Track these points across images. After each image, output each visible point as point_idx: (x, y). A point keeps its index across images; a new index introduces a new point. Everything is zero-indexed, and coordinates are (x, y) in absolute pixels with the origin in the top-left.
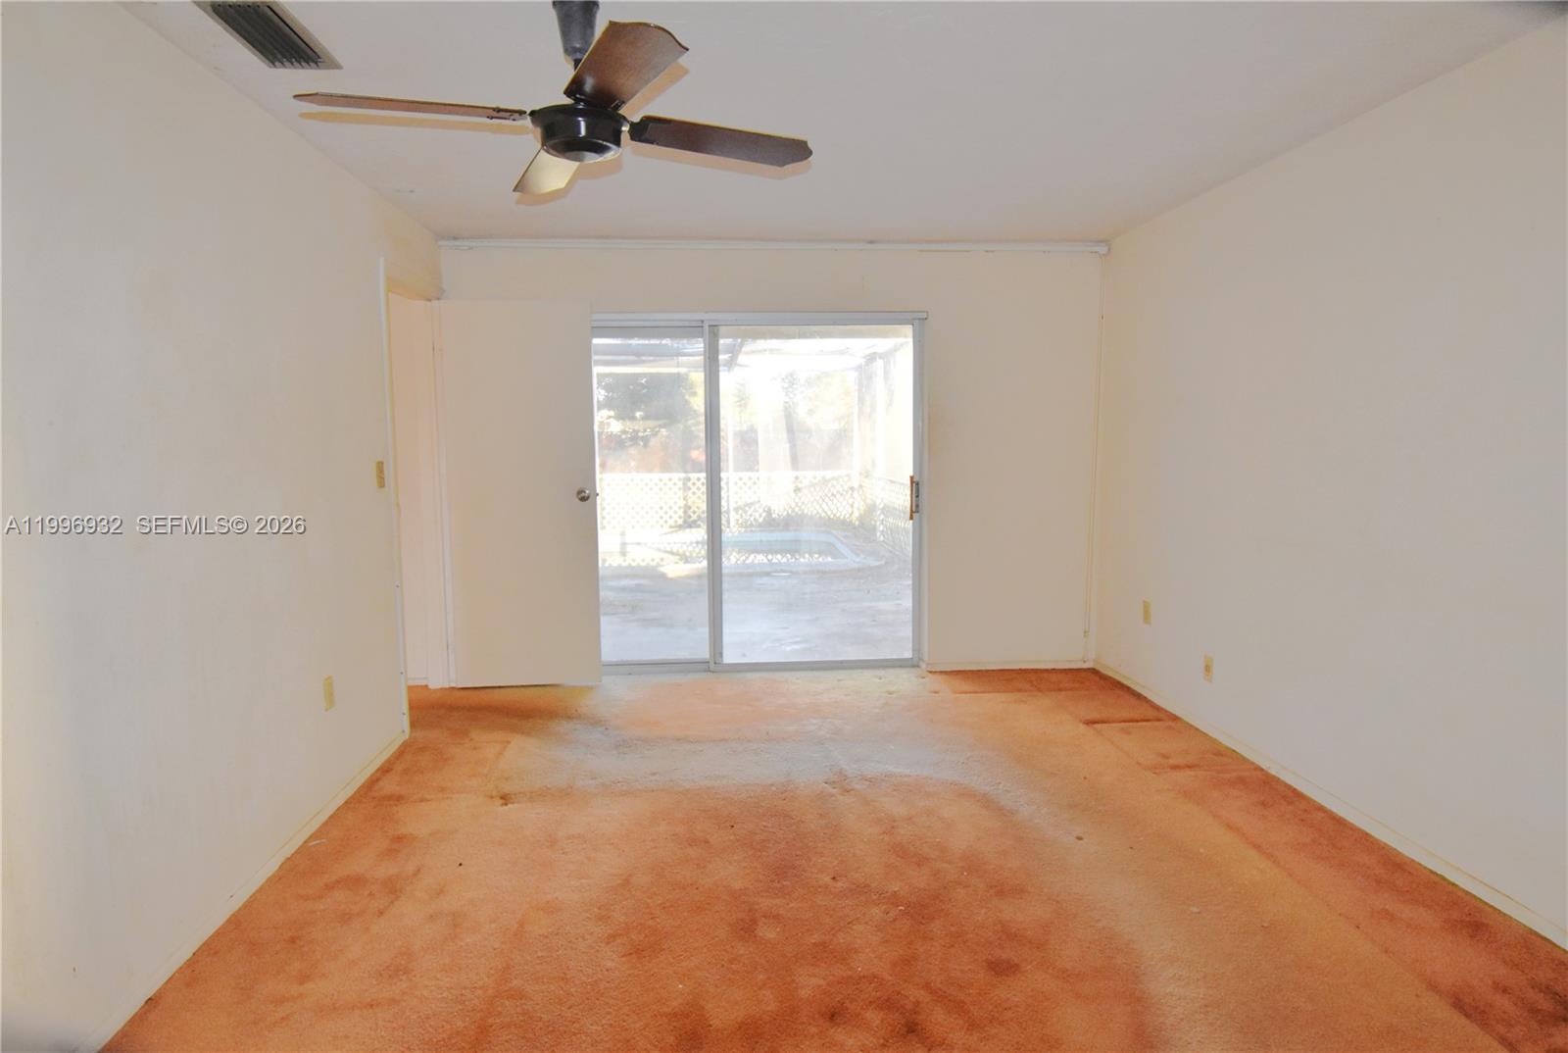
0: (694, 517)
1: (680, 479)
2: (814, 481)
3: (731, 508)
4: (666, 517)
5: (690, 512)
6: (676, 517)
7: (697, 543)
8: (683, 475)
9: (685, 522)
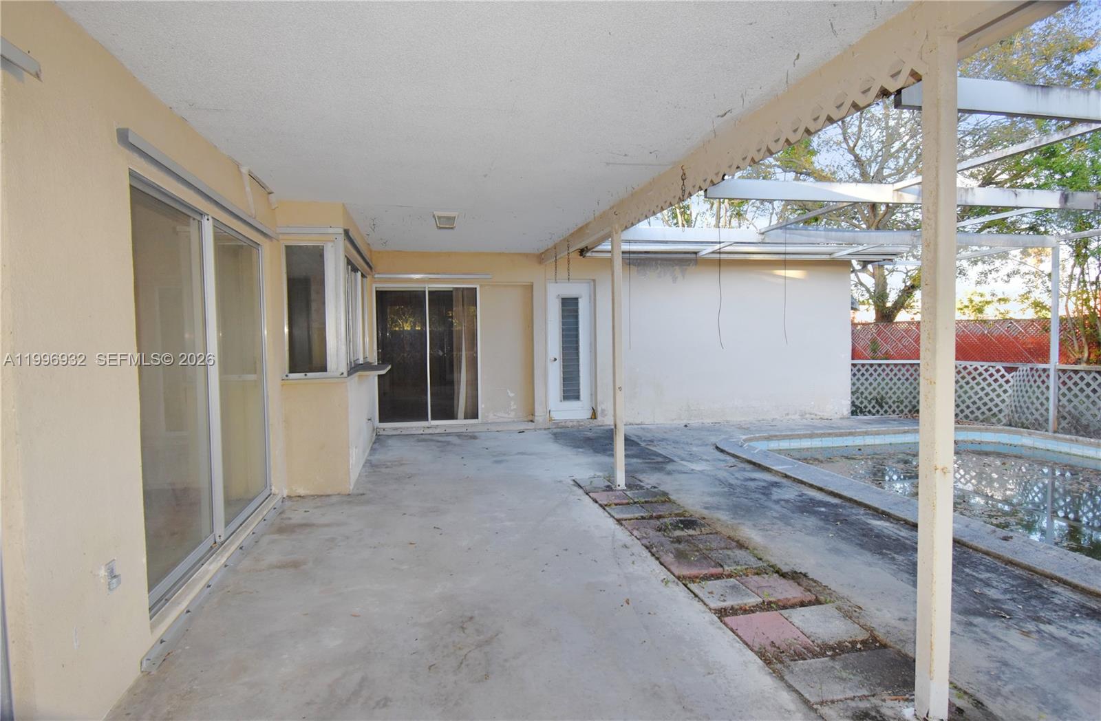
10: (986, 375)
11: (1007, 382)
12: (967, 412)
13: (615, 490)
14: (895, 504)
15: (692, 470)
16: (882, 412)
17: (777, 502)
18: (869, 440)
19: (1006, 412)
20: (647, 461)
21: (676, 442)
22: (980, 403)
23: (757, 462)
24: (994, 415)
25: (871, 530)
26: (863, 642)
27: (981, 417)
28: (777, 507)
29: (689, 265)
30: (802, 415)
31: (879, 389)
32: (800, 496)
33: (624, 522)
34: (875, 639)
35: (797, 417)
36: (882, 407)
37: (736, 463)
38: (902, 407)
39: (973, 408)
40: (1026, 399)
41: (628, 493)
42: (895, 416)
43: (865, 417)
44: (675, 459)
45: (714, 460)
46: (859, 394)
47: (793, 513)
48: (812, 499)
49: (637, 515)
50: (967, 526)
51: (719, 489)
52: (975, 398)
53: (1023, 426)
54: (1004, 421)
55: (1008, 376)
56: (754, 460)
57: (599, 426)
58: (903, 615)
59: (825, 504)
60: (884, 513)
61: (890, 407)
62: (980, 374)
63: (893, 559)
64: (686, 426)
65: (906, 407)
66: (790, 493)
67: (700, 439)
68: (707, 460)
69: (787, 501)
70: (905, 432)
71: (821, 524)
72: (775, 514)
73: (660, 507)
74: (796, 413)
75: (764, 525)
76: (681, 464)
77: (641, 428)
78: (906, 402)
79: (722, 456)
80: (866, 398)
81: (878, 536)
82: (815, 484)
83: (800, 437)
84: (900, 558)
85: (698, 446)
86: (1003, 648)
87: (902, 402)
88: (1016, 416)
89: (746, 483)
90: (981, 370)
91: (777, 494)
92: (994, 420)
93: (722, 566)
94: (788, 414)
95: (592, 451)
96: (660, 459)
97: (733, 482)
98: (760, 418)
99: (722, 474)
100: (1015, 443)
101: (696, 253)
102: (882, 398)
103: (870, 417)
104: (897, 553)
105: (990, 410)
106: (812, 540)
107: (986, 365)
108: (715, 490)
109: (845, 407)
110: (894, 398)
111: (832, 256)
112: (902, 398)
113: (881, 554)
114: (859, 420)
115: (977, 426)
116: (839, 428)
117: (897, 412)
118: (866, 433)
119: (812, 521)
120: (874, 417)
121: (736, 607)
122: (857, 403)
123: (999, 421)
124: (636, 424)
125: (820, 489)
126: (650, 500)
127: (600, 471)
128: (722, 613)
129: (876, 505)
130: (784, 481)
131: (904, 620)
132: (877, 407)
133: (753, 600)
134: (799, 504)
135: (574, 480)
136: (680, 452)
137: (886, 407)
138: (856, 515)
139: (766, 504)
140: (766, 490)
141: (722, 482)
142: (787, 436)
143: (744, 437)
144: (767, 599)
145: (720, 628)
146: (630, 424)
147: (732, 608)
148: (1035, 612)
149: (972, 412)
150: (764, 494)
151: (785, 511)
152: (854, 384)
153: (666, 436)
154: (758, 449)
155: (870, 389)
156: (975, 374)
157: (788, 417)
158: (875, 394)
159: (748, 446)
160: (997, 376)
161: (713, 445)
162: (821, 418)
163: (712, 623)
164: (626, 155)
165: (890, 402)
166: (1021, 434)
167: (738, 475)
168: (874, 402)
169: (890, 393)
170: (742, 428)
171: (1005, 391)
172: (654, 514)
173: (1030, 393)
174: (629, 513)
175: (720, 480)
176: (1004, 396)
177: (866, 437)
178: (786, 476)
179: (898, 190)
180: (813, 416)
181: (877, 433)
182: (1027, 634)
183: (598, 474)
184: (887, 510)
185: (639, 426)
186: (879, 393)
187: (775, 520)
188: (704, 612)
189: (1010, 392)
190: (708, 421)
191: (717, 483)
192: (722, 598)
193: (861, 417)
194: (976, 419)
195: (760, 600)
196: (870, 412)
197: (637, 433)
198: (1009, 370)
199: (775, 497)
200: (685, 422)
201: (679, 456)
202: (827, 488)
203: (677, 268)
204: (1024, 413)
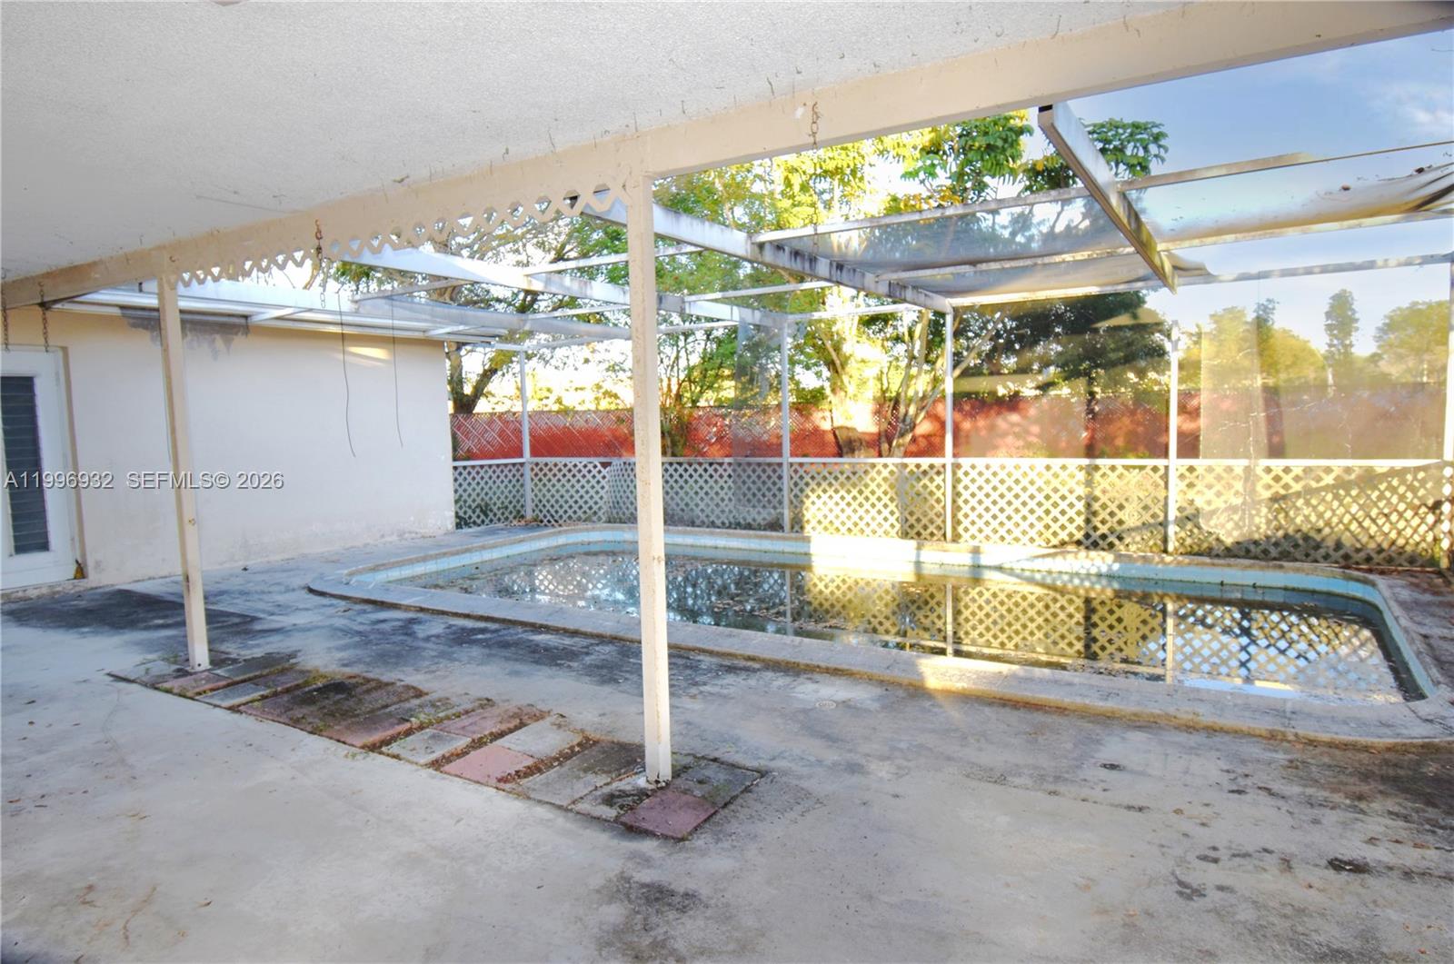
0: (1103, 529)
1: (1081, 468)
2: (1347, 477)
3: (1171, 517)
4: (1055, 527)
5: (1096, 521)
6: (1071, 528)
7: (1099, 575)
8: (1085, 462)
9: (1087, 536)
10: (585, 471)
11: (604, 477)
12: (570, 512)
13: (195, 673)
14: (550, 615)
15: (295, 625)
16: (487, 521)
17: (427, 639)
18: (487, 555)
19: (605, 508)
20: (216, 625)
21: (243, 593)
22: (581, 502)
23: (379, 599)
24: (595, 513)
25: (537, 645)
26: (579, 745)
27: (583, 517)
28: (429, 645)
29: (236, 334)
30: (401, 535)
31: (483, 495)
32: (448, 628)
33: (242, 708)
34: (588, 739)
35: (394, 538)
36: (487, 516)
37: (349, 606)
38: (507, 514)
39: (575, 507)
40: (622, 493)
41: (218, 672)
42: (500, 525)
43: (470, 530)
44: (262, 616)
45: (316, 607)
46: (462, 503)
47: (451, 647)
48: (463, 629)
49: (256, 695)
50: (618, 622)
51: (347, 641)
52: (577, 497)
53: (621, 522)
54: (604, 519)
55: (604, 472)
56: (373, 598)
57: (92, 589)
58: (602, 712)
59: (483, 631)
60: (542, 626)
61: (495, 515)
62: (580, 471)
63: (569, 667)
64: (245, 569)
65: (511, 512)
66: (437, 627)
67: (279, 584)
68: (307, 609)
69: (438, 636)
70: (521, 541)
71: (487, 651)
72: (434, 654)
73: (282, 679)
74: (393, 534)
75: (427, 667)
76: (273, 621)
77: (173, 582)
78: (511, 507)
79: (326, 601)
80: (470, 507)
81: (546, 649)
82: (460, 611)
83: (411, 562)
84: (575, 664)
85: (281, 593)
86: (683, 713)
87: (506, 508)
88: (614, 512)
89: (376, 627)
90: (580, 466)
91: (421, 631)
92: (595, 518)
93: (408, 721)
94: (383, 536)
95: (107, 628)
96: (237, 620)
97: (361, 628)
98: (347, 546)
99: (340, 622)
100: (618, 539)
101: (246, 317)
102: (487, 505)
103: (474, 529)
104: (570, 661)
105: (590, 508)
106: (486, 669)
107: (585, 460)
108: (342, 642)
109: (450, 521)
110: (499, 504)
111: (427, 334)
112: (506, 503)
113: (557, 665)
114: (466, 534)
115: (581, 526)
116: (448, 546)
117: (503, 520)
118: (483, 548)
119: (476, 651)
120: (479, 529)
121: (447, 755)
122: (461, 514)
123: (600, 519)
124: (162, 577)
125: (467, 616)
126: (257, 673)
127: (151, 652)
128: (436, 765)
129: (532, 620)
130: (420, 615)
131: (604, 714)
132: (482, 517)
133: (463, 742)
134: (452, 637)
135: (109, 674)
136: (261, 605)
137: (491, 515)
138: (516, 634)
139: (415, 644)
140: (407, 628)
141: (346, 632)
142: (397, 562)
143: (346, 572)
144: (477, 736)
145: (444, 779)
146: (150, 579)
147: (444, 756)
148: (693, 679)
149: (575, 512)
150: (406, 634)
151: (442, 647)
152: (456, 491)
153: (223, 587)
154: (371, 584)
155: (474, 495)
156: (574, 471)
157: (383, 540)
158: (478, 501)
159: (357, 581)
160: (594, 472)
161: (304, 588)
162: (423, 537)
163: (433, 777)
164: (235, 193)
165: (495, 509)
166: (622, 530)
167: (360, 619)
168: (478, 510)
169: (495, 499)
170: (335, 561)
171: (603, 488)
172: (279, 689)
173: (625, 488)
174: (240, 696)
175: (341, 630)
176: (602, 493)
177: (483, 552)
178: (422, 610)
179: (528, 276)
180: (414, 535)
181: (494, 547)
182: (694, 697)
183: (150, 657)
184: (545, 623)
185: (168, 580)
186: (482, 499)
187: (436, 660)
188: (417, 770)
189: (607, 488)
190: (276, 558)
191: (340, 634)
192: (429, 751)
193: (466, 530)
194: (579, 519)
195: (469, 740)
196: (474, 523)
197: (170, 590)
198: (605, 465)
199: (421, 635)
200: (242, 564)
201: (263, 611)
202: (475, 613)
203: (218, 337)
204: (621, 508)
